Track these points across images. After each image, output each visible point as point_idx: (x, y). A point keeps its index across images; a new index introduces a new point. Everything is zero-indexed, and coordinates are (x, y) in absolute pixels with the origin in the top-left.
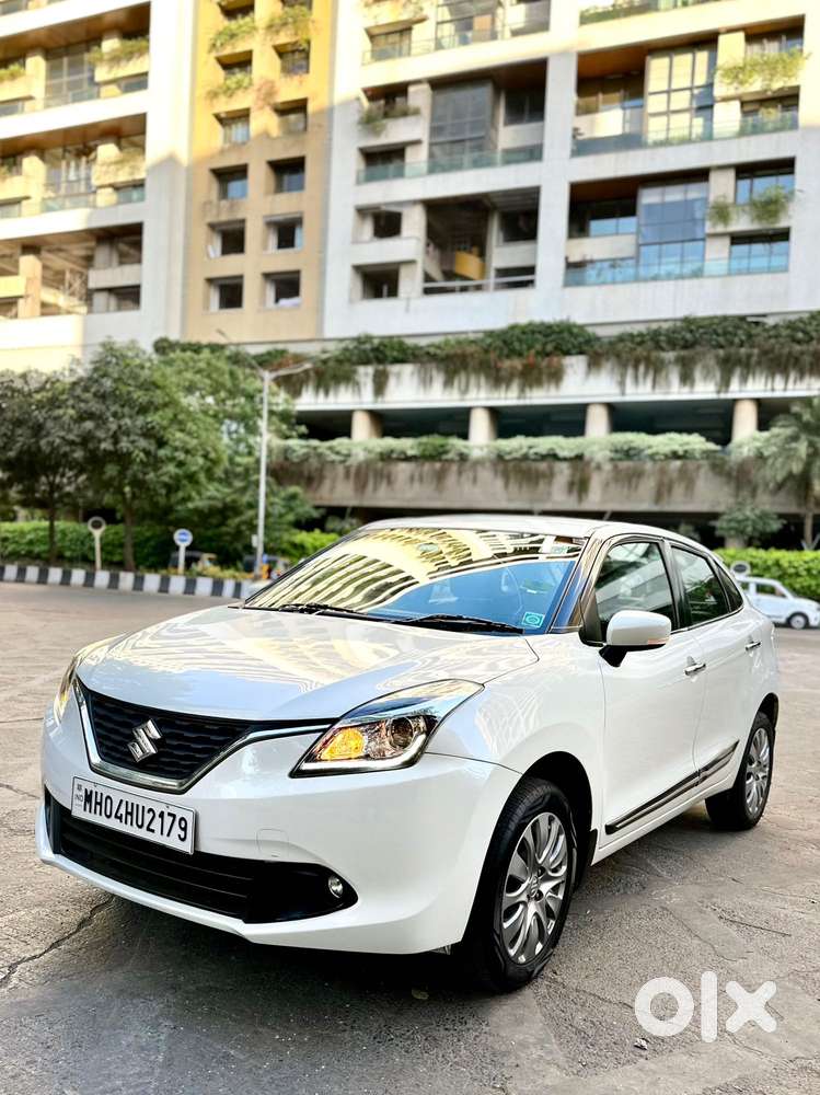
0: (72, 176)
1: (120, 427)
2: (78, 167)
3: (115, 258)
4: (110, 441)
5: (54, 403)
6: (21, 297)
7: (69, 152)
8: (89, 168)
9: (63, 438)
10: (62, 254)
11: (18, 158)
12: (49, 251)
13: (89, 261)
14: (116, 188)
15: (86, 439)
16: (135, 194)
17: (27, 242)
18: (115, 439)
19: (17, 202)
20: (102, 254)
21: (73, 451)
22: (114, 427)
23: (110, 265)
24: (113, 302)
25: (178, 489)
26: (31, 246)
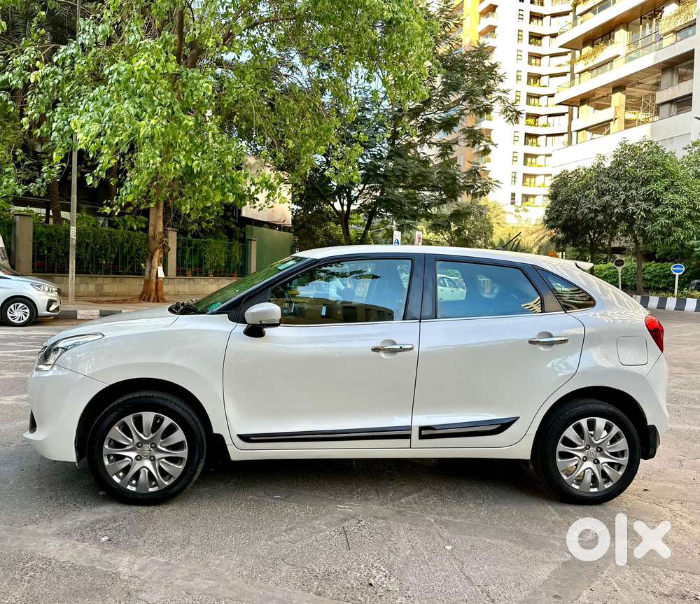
0: (648, 32)
1: (627, 196)
2: (651, 26)
3: (676, 78)
4: (620, 207)
5: (587, 187)
6: (612, 120)
7: (645, 18)
8: (657, 25)
9: (589, 208)
10: (640, 86)
11: (612, 33)
12: (631, 87)
13: (657, 85)
14: (675, 32)
15: (605, 208)
16: (690, 31)
17: (616, 85)
18: (625, 204)
19: (611, 61)
20: (666, 78)
21: (596, 216)
22: (623, 197)
23: (672, 85)
24: (674, 109)
25: (670, 234)
26: (618, 87)
